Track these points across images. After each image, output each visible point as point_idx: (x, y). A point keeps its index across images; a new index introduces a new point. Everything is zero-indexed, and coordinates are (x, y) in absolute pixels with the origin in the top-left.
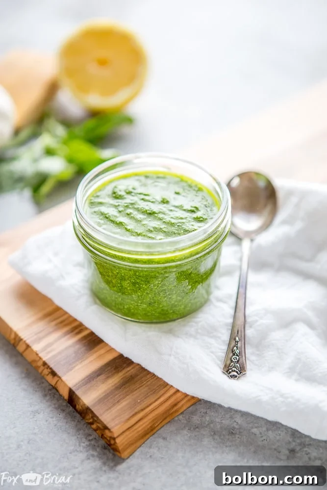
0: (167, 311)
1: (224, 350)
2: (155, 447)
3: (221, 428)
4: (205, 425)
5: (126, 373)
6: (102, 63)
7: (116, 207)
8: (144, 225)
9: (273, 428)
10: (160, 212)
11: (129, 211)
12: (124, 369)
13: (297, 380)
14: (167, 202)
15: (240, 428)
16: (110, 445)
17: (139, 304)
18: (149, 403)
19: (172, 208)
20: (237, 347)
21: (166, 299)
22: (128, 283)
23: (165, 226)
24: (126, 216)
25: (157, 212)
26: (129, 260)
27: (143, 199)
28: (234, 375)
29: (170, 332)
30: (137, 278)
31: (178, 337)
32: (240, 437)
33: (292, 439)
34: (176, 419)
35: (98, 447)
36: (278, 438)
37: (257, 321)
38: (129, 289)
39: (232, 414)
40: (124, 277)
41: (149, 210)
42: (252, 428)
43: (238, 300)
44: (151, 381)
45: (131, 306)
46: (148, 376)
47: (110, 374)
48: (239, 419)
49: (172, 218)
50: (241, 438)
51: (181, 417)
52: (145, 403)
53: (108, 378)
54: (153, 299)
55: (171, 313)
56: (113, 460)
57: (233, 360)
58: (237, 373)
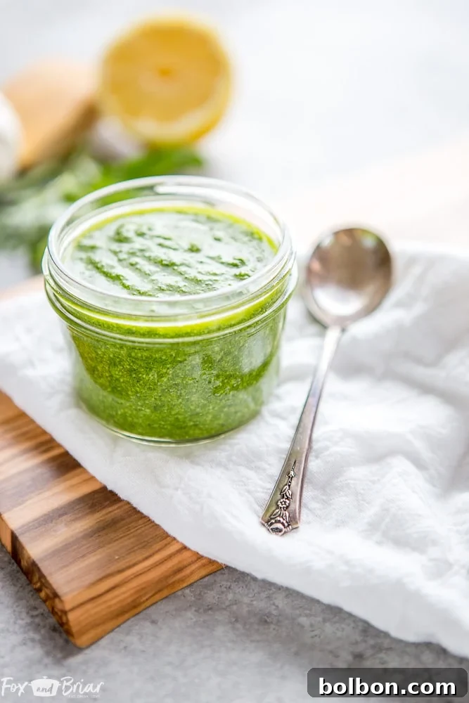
0: (184, 422)
1: (269, 489)
2: (136, 635)
3: (249, 612)
4: (224, 606)
5: (107, 514)
6: (165, 73)
7: (115, 253)
8: (153, 280)
9: (334, 620)
10: (182, 264)
11: (134, 260)
12: (104, 508)
13: (379, 543)
14: (198, 250)
15: (280, 615)
16: (62, 624)
17: (139, 408)
18: (134, 561)
19: (204, 260)
20: (289, 486)
21: (180, 400)
22: (120, 371)
23: (186, 284)
24: (127, 267)
25: (178, 263)
26: (119, 329)
27: (160, 245)
28: (277, 529)
29: (188, 456)
30: (133, 361)
31: (198, 464)
32: (277, 628)
33: (362, 638)
34: (180, 593)
35: (44, 627)
36: (339, 634)
37: (327, 448)
38: (122, 380)
39: (271, 592)
40: (112, 359)
41: (165, 260)
42: (300, 615)
43: (304, 416)
44: (143, 529)
45: (126, 410)
46: (140, 521)
47: (80, 515)
48: (280, 601)
49: (199, 272)
50: (278, 630)
51: (187, 591)
52: (127, 560)
53: (75, 520)
54: (160, 400)
55: (191, 426)
56: (62, 649)
57: (280, 506)
58: (284, 525)
